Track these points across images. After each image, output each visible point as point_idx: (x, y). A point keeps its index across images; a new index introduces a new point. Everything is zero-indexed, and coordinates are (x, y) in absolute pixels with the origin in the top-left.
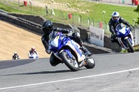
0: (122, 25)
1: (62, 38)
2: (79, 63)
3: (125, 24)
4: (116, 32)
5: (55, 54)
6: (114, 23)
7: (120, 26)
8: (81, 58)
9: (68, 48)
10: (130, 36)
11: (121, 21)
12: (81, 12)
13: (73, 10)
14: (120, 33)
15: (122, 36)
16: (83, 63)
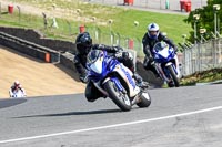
0: (163, 44)
1: (108, 61)
2: (131, 99)
3: (168, 42)
4: (153, 54)
5: (96, 84)
6: (151, 41)
7: (160, 45)
8: (134, 91)
9: (116, 75)
10: (173, 61)
11: (161, 38)
12: (99, 24)
13: (87, 20)
14: (160, 56)
15: (162, 61)
16: (136, 99)
